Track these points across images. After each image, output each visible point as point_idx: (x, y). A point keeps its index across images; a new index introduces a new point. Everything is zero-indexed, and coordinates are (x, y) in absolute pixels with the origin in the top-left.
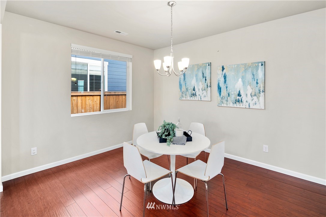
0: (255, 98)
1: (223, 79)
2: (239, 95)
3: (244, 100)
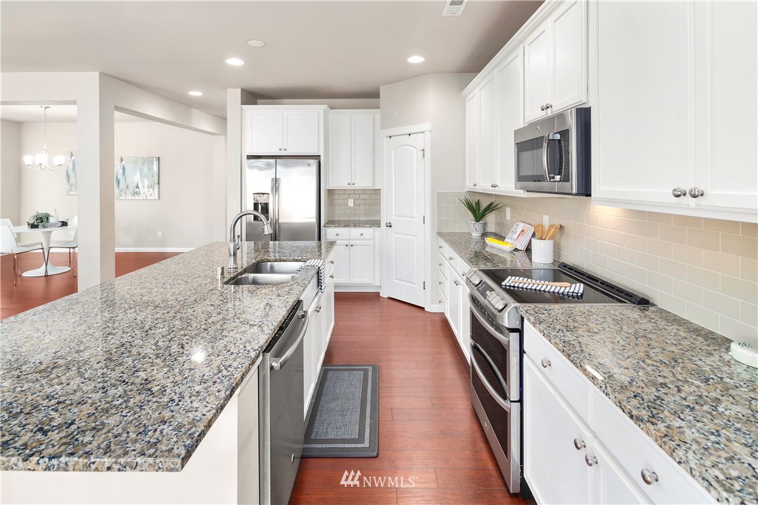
0: (151, 189)
1: (121, 171)
2: (137, 187)
3: (142, 191)
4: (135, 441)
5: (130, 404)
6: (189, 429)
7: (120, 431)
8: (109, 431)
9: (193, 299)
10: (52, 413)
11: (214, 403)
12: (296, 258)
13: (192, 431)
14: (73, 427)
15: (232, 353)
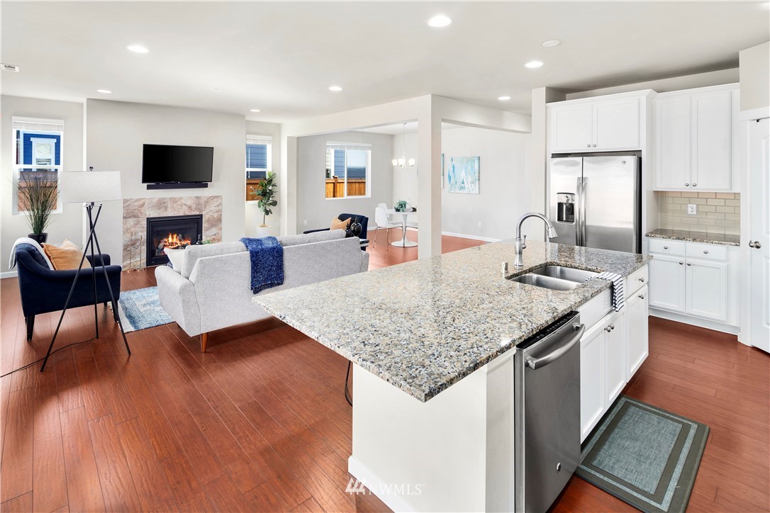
0: (473, 185)
1: (452, 169)
2: (463, 183)
3: (466, 186)
4: (404, 370)
5: (409, 347)
6: (436, 378)
7: (399, 361)
8: (393, 358)
9: (476, 285)
10: (371, 335)
11: (458, 368)
12: (589, 267)
13: (437, 380)
14: (378, 348)
15: (487, 337)
